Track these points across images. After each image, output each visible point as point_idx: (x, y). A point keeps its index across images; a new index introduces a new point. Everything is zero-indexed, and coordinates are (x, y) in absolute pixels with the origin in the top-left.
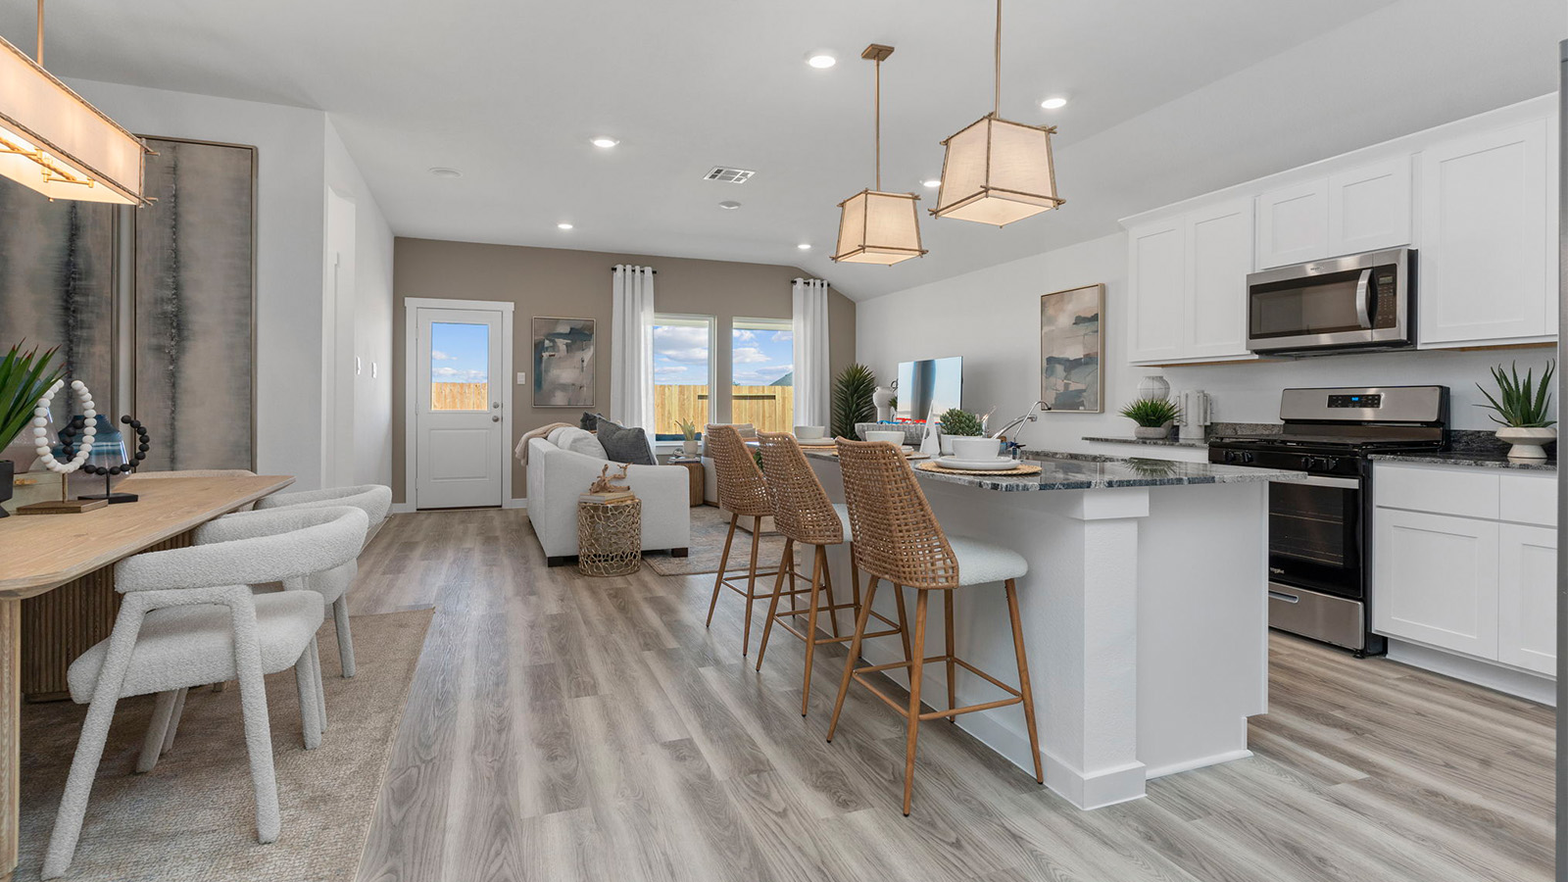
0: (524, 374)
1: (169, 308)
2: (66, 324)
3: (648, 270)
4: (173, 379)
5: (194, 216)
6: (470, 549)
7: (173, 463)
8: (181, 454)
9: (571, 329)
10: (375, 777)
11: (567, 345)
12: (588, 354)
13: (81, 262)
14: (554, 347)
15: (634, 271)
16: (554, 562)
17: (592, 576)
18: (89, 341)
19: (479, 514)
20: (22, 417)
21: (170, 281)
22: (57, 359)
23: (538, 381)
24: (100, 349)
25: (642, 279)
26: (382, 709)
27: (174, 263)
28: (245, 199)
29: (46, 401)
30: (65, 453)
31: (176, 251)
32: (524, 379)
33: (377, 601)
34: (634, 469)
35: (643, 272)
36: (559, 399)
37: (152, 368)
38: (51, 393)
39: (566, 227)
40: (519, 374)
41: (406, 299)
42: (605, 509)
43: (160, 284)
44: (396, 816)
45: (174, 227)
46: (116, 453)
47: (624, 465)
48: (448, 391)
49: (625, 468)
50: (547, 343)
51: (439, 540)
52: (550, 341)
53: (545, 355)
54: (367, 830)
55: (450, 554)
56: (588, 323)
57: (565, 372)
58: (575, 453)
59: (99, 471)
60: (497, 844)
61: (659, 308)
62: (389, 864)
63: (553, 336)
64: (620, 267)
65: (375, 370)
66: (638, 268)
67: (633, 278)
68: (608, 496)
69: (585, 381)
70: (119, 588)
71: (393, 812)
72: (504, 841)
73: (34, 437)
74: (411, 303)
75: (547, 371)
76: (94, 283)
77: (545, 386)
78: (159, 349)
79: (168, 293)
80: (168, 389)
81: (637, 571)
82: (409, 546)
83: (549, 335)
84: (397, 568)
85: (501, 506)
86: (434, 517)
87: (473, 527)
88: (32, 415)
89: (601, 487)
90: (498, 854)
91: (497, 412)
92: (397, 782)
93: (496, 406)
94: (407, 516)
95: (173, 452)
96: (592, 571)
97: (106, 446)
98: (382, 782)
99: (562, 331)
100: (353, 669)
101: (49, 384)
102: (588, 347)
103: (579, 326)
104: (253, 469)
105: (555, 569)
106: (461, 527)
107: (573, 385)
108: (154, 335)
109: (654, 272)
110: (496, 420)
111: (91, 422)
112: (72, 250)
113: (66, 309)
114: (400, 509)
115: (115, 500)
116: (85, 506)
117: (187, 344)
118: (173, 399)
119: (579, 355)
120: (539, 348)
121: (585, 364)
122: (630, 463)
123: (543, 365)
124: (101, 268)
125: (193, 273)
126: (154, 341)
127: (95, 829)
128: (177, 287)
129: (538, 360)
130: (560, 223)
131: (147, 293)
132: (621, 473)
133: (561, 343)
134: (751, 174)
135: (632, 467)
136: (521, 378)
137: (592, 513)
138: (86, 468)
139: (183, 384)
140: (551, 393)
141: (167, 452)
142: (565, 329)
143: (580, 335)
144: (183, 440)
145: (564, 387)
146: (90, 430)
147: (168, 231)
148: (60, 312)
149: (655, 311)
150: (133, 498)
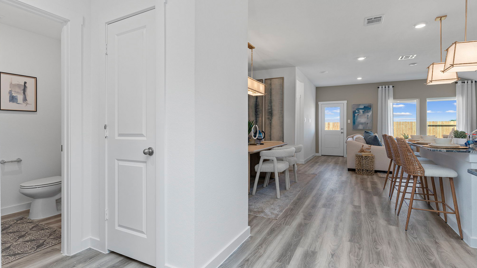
0: (350, 120)
1: (270, 110)
2: (256, 114)
3: (391, 87)
4: (271, 124)
5: (274, 93)
6: (330, 165)
7: (271, 140)
8: (272, 138)
9: (364, 107)
10: (295, 196)
11: (363, 111)
12: (370, 114)
13: (258, 103)
14: (359, 112)
15: (385, 87)
16: (349, 170)
17: (359, 174)
18: (259, 117)
19: (337, 158)
20: (250, 131)
21: (270, 105)
22: (254, 121)
23: (354, 123)
24: (260, 119)
25: (389, 90)
26: (300, 188)
27: (271, 102)
28: (282, 88)
29: (253, 128)
30: (255, 136)
31: (271, 100)
32: (350, 122)
33: (306, 172)
34: (373, 147)
35: (389, 87)
36: (361, 127)
37: (268, 122)
38: (253, 127)
39: (359, 79)
40: (348, 120)
41: (319, 102)
42: (362, 157)
43: (269, 106)
44: (297, 201)
45: (271, 95)
46: (261, 137)
47: (370, 145)
48: (336, 125)
49: (370, 146)
50: (357, 111)
51: (324, 162)
52: (358, 110)
53: (356, 115)
54: (292, 201)
55: (325, 165)
56: (370, 105)
57: (362, 119)
58: (356, 142)
59: (259, 139)
60: (312, 208)
61: (394, 98)
62: (294, 206)
63: (358, 109)
64: (380, 87)
65: (310, 121)
66: (387, 86)
67: (385, 90)
68: (363, 153)
69: (369, 122)
70: (260, 156)
71: (297, 200)
72: (313, 208)
73: (251, 134)
74: (320, 103)
75: (357, 119)
76: (259, 107)
77: (356, 123)
78: (268, 118)
79: (270, 108)
80: (270, 125)
81: (372, 175)
82: (317, 162)
83: (357, 109)
84: (312, 166)
85: (343, 156)
86: (325, 157)
87: (333, 160)
88: (251, 130)
89: (362, 151)
90: (311, 209)
91: (342, 130)
92: (299, 197)
93: (342, 129)
94: (319, 157)
95: (271, 138)
96: (359, 173)
97: (260, 135)
98: (296, 197)
99: (361, 108)
100: (297, 181)
101: (253, 126)
102: (370, 111)
103: (366, 105)
104: (283, 142)
105: (350, 172)
106: (331, 160)
107: (365, 123)
108: (268, 116)
109: (393, 87)
110: (342, 133)
111: (258, 131)
112: (256, 101)
113: (256, 112)
114: (317, 154)
115: (261, 144)
116: (257, 144)
117: (273, 117)
118: (271, 128)
119: (367, 114)
120: (354, 113)
121: (369, 117)
122: (372, 145)
123: (355, 117)
124: (260, 104)
125: (273, 104)
126: (268, 117)
127: (258, 192)
128: (271, 106)
129: (354, 116)
130: (358, 78)
131: (266, 109)
132: (369, 147)
133: (361, 111)
134: (415, 55)
135: (372, 146)
136: (349, 121)
137: (359, 158)
138: (257, 139)
139: (272, 125)
140: (358, 125)
141: (270, 138)
142: (363, 107)
143: (367, 108)
144: (272, 135)
145: (362, 124)
146: (258, 133)
147: (270, 96)
148: (255, 112)
149: (394, 99)
150: (263, 144)
